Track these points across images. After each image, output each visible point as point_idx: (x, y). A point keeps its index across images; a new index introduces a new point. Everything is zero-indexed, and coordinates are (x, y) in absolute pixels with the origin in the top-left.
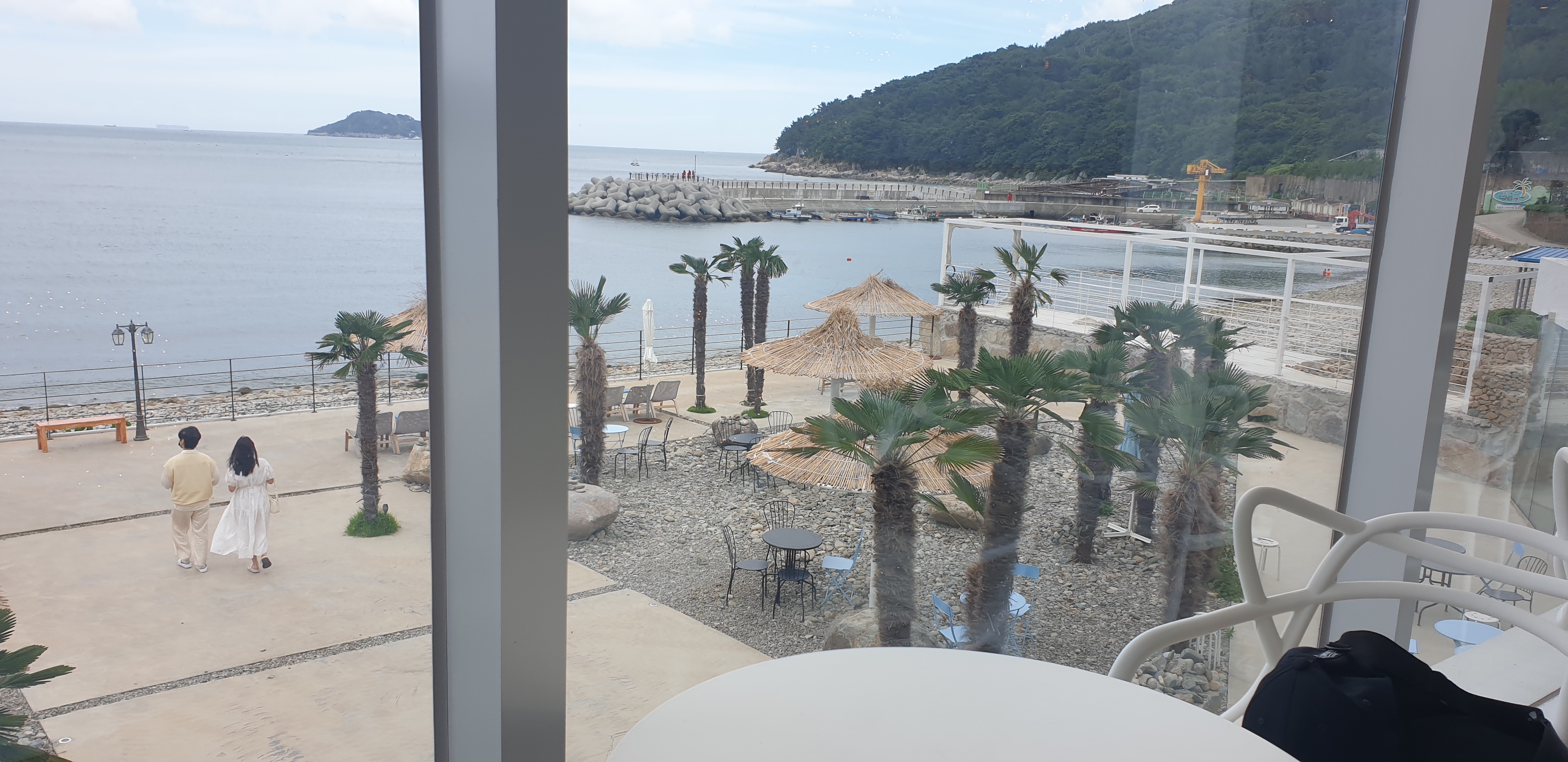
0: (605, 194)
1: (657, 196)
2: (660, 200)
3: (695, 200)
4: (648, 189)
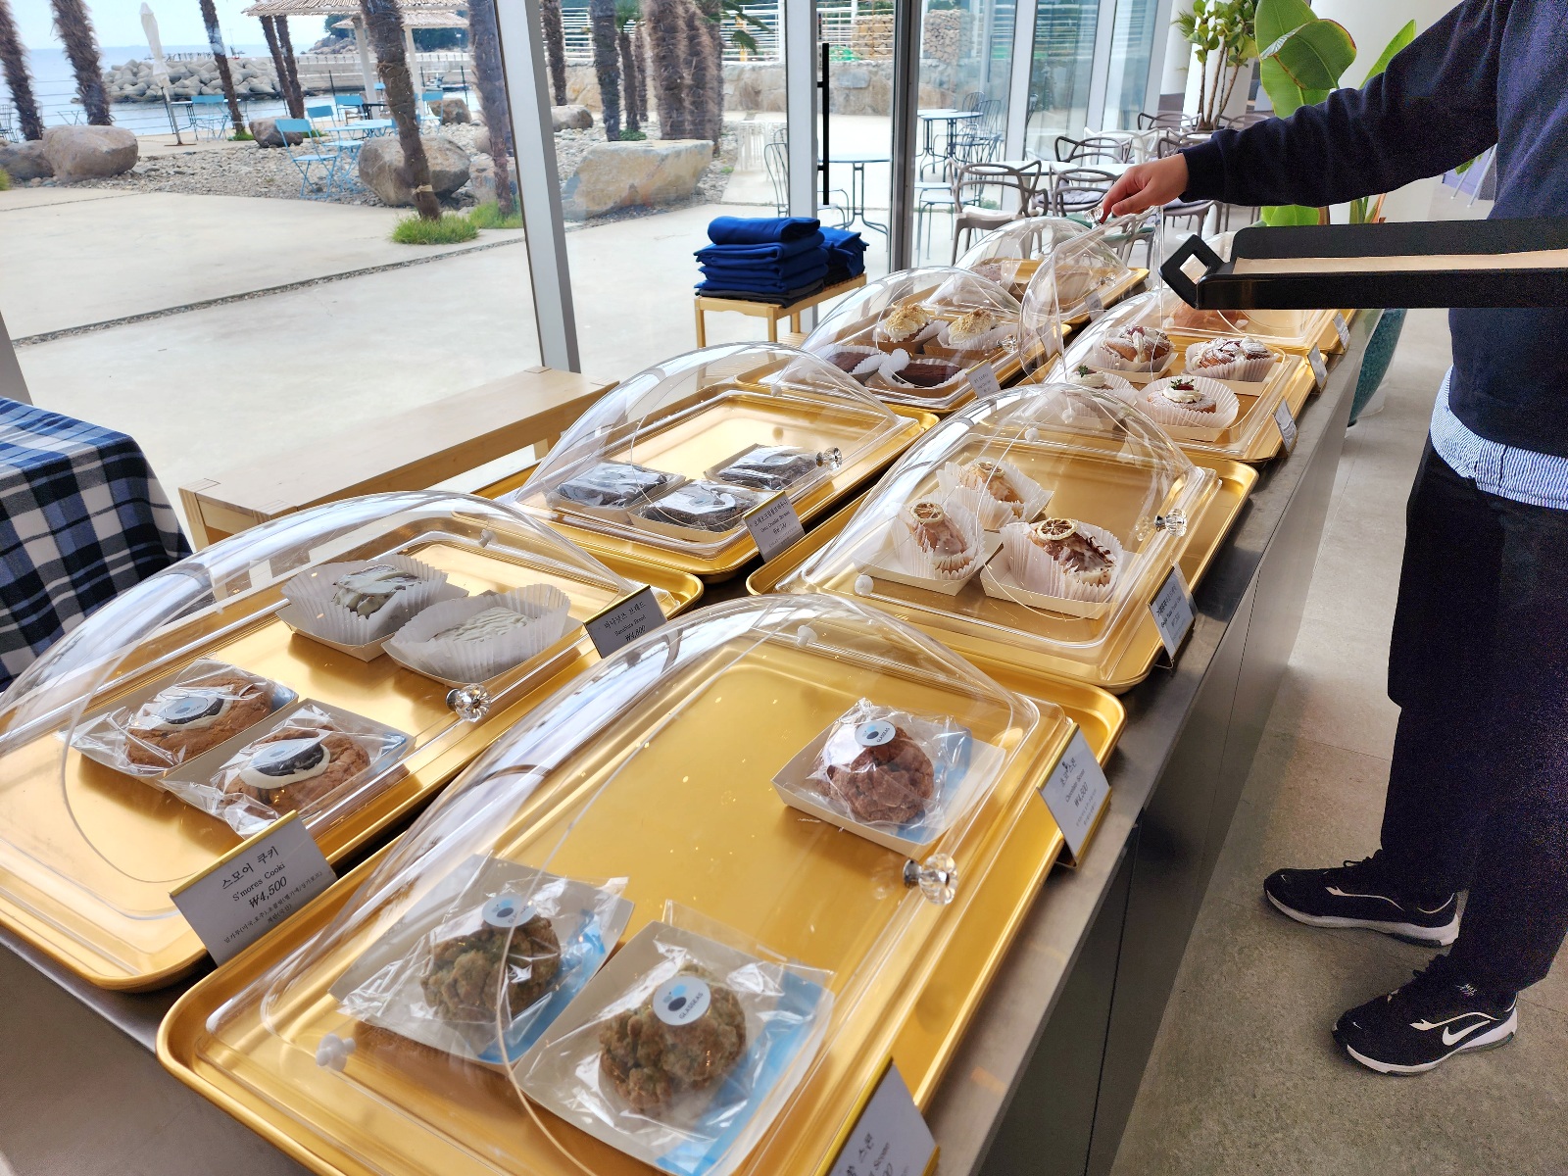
0: (135, 81)
1: (196, 78)
2: (201, 82)
3: (242, 79)
4: (183, 70)
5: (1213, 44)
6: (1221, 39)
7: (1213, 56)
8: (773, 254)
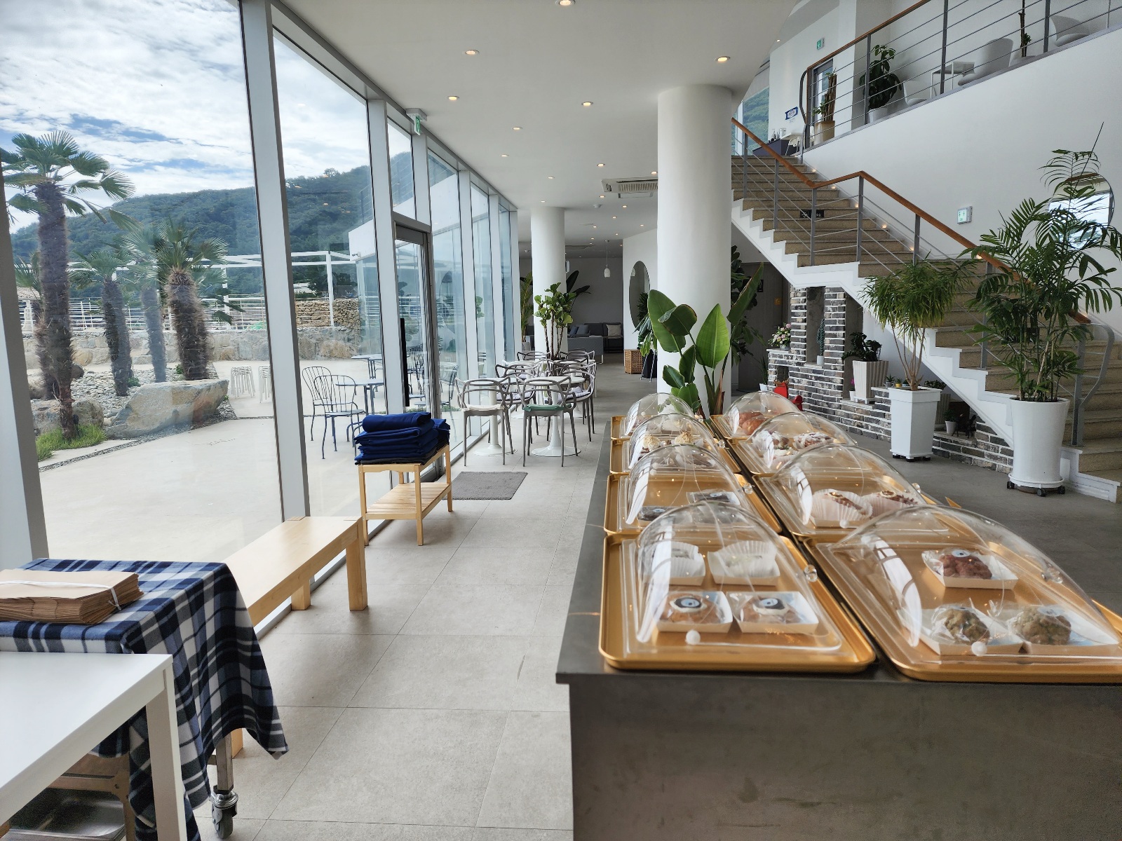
5: (548, 317)
6: (551, 314)
7: (549, 322)
8: (415, 433)
